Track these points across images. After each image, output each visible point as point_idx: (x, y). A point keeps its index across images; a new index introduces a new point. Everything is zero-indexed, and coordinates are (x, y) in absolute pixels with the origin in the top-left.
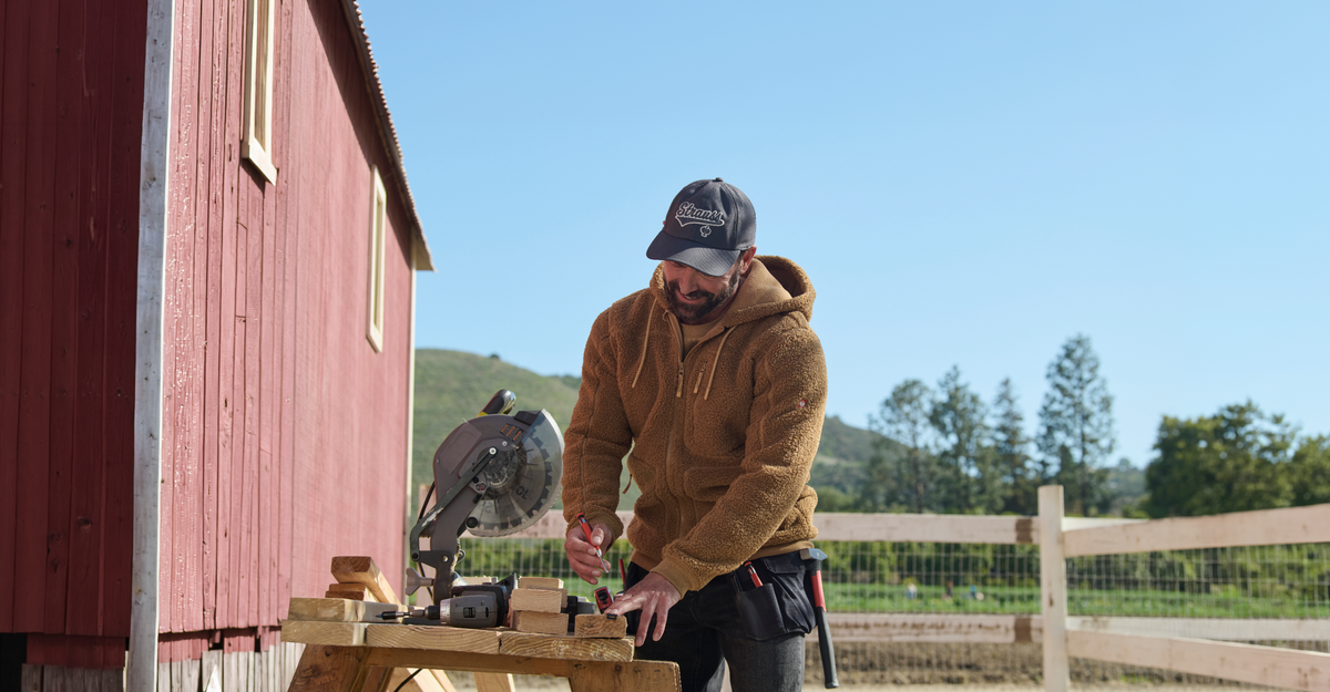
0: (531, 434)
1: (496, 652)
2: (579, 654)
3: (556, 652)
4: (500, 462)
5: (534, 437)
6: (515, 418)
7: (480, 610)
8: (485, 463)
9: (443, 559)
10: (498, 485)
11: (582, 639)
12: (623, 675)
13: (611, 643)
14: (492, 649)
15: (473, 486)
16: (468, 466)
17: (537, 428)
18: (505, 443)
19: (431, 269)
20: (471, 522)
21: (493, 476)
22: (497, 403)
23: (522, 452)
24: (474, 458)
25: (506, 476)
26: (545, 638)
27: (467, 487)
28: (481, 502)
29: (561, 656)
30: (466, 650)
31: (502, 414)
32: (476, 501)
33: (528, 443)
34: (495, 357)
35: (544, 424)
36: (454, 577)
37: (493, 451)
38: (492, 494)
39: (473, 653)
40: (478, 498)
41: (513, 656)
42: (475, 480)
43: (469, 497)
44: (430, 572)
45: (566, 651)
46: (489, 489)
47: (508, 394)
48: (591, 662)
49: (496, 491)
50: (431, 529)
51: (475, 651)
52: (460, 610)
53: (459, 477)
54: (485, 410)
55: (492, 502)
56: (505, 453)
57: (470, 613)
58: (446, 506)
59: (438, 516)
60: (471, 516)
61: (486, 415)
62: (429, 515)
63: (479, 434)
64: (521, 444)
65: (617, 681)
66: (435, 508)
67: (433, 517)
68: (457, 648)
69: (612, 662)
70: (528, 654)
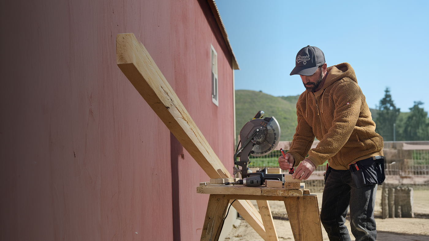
0: (269, 124)
1: (260, 195)
2: (286, 195)
3: (279, 194)
4: (260, 133)
5: (270, 125)
6: (264, 120)
7: (255, 181)
8: (255, 134)
9: (244, 164)
10: (260, 140)
11: (287, 190)
12: (300, 200)
13: (296, 191)
14: (259, 193)
15: (252, 141)
16: (250, 135)
17: (271, 122)
18: (261, 127)
19: (238, 69)
20: (252, 152)
21: (258, 138)
22: (259, 115)
23: (267, 130)
24: (252, 132)
25: (262, 138)
26: (275, 190)
27: (250, 141)
28: (255, 146)
29: (280, 195)
30: (251, 194)
31: (260, 118)
32: (253, 146)
33: (269, 127)
34: (261, 91)
35: (273, 121)
36: (248, 169)
37: (258, 130)
38: (258, 143)
39: (254, 195)
40: (254, 144)
41: (266, 196)
42: (253, 139)
43: (251, 144)
44: (241, 168)
45: (282, 194)
46: (257, 142)
47: (262, 112)
48: (290, 197)
49: (259, 142)
50: (240, 155)
51: (254, 194)
52: (249, 181)
53: (248, 139)
54: (255, 117)
55: (258, 145)
56: (262, 130)
57: (252, 182)
58: (244, 147)
59: (242, 150)
60: (252, 150)
61: (255, 119)
62: (239, 150)
63: (253, 125)
64: (266, 128)
65: (298, 202)
66: (241, 148)
67: (240, 151)
68: (249, 194)
69: (296, 197)
70: (270, 195)
